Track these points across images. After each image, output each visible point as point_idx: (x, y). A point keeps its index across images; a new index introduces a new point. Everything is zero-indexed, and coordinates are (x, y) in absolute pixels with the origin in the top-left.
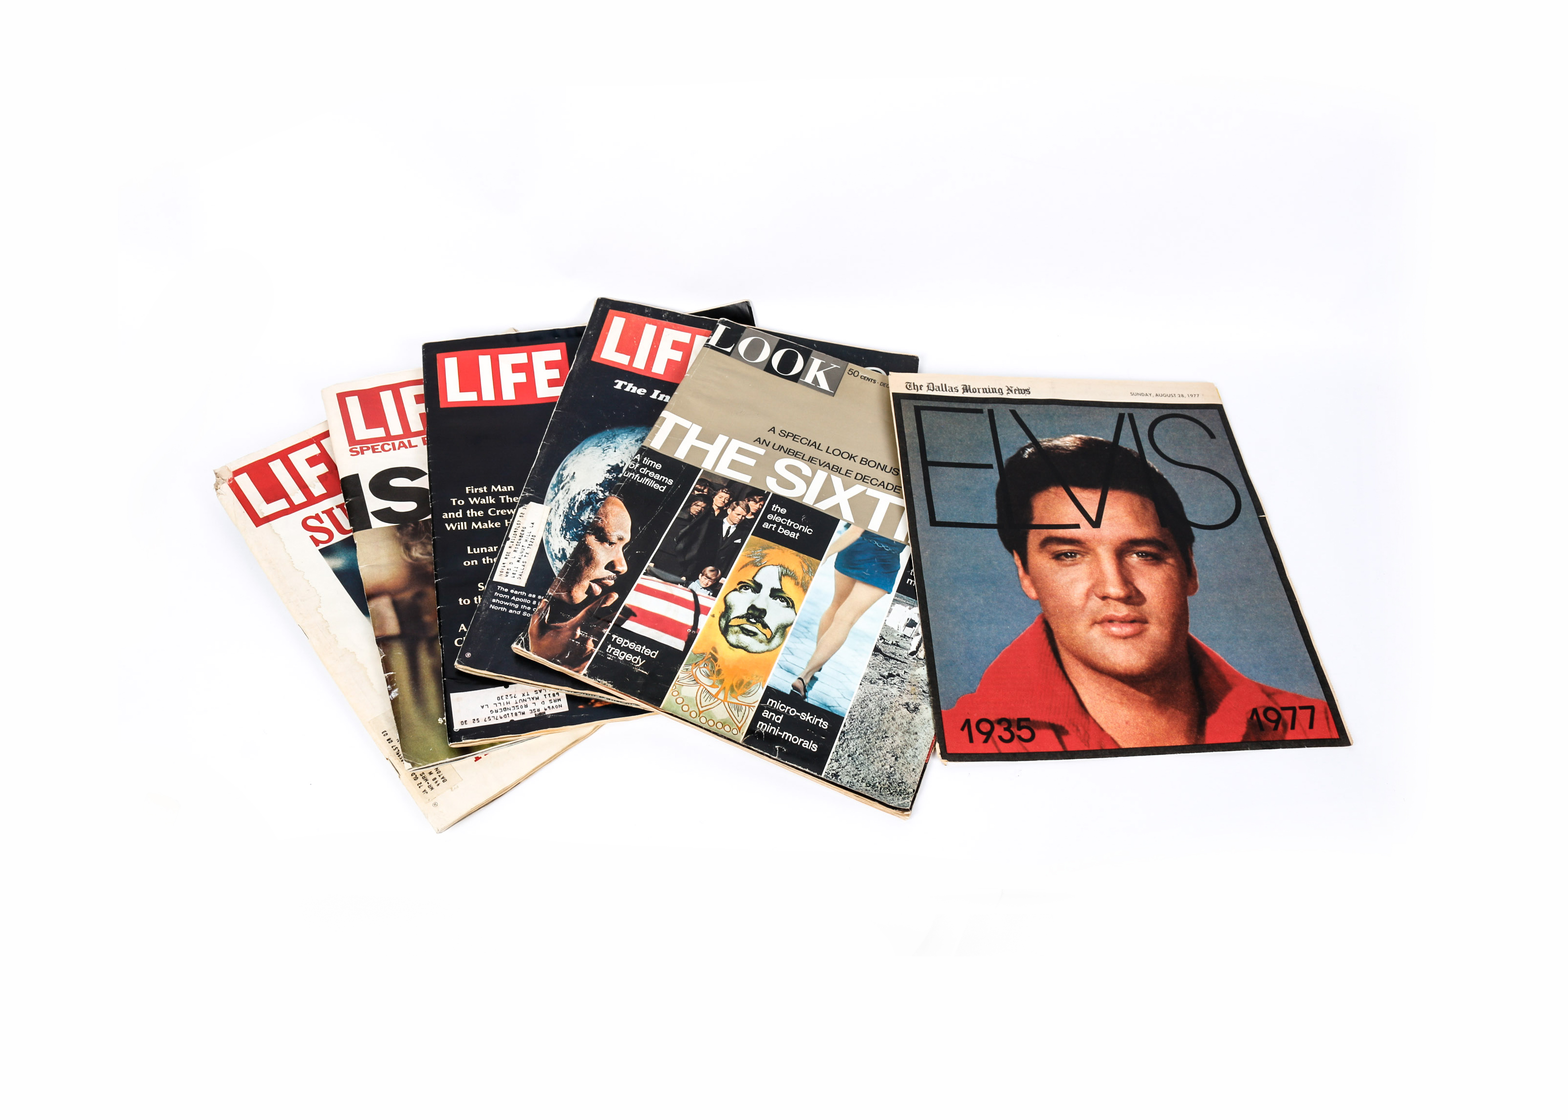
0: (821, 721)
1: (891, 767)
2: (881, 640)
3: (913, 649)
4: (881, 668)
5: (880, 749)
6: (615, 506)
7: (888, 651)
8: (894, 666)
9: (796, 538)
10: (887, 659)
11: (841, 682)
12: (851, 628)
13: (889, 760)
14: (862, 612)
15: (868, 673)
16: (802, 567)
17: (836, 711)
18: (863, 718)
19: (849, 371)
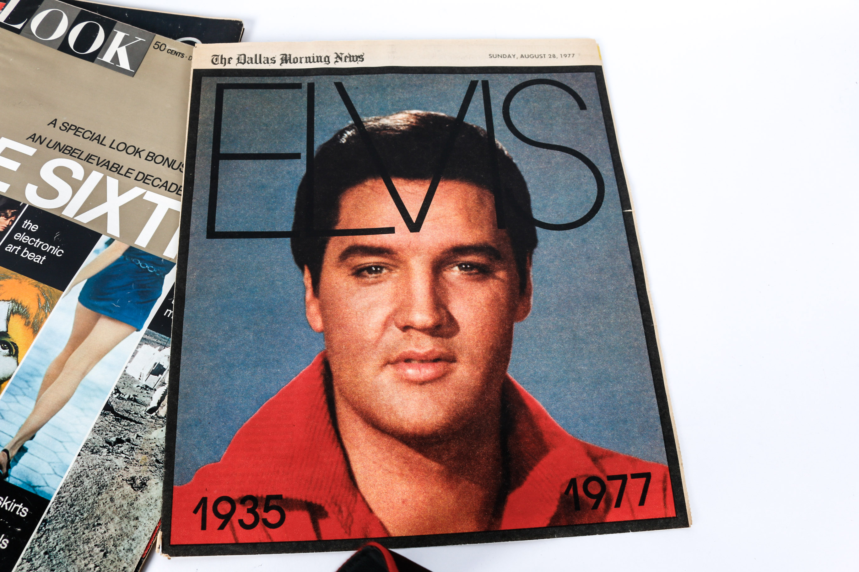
0: (20, 506)
1: (96, 566)
2: (115, 394)
3: (154, 404)
4: (108, 432)
5: (87, 541)
7: (122, 409)
8: (126, 428)
9: (41, 263)
10: (118, 419)
11: (55, 453)
12: (81, 380)
13: (96, 557)
14: (100, 356)
15: (90, 440)
16: (39, 301)
17: (42, 492)
18: (75, 500)
19: (156, 44)
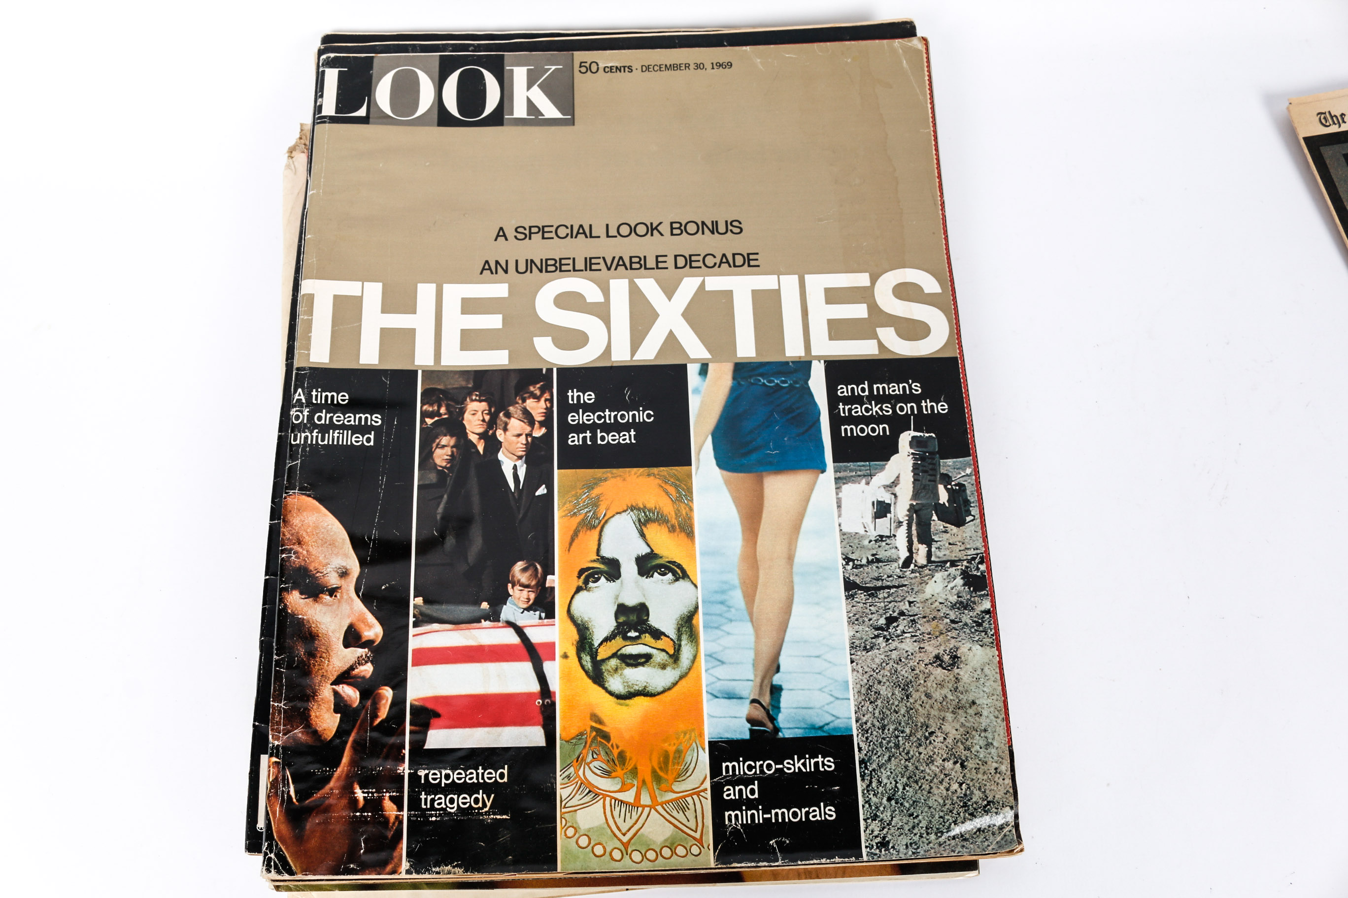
0: (820, 759)
1: (961, 785)
2: (847, 564)
3: (904, 554)
4: (870, 616)
5: (930, 761)
6: (305, 514)
7: (868, 579)
8: (888, 600)
9: (633, 441)
10: (873, 594)
11: (819, 673)
12: (792, 568)
13: (953, 773)
14: (796, 528)
15: (854, 635)
16: (667, 493)
17: (835, 729)
18: (882, 719)
19: (581, 67)
